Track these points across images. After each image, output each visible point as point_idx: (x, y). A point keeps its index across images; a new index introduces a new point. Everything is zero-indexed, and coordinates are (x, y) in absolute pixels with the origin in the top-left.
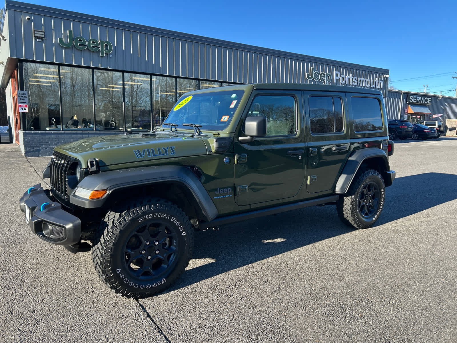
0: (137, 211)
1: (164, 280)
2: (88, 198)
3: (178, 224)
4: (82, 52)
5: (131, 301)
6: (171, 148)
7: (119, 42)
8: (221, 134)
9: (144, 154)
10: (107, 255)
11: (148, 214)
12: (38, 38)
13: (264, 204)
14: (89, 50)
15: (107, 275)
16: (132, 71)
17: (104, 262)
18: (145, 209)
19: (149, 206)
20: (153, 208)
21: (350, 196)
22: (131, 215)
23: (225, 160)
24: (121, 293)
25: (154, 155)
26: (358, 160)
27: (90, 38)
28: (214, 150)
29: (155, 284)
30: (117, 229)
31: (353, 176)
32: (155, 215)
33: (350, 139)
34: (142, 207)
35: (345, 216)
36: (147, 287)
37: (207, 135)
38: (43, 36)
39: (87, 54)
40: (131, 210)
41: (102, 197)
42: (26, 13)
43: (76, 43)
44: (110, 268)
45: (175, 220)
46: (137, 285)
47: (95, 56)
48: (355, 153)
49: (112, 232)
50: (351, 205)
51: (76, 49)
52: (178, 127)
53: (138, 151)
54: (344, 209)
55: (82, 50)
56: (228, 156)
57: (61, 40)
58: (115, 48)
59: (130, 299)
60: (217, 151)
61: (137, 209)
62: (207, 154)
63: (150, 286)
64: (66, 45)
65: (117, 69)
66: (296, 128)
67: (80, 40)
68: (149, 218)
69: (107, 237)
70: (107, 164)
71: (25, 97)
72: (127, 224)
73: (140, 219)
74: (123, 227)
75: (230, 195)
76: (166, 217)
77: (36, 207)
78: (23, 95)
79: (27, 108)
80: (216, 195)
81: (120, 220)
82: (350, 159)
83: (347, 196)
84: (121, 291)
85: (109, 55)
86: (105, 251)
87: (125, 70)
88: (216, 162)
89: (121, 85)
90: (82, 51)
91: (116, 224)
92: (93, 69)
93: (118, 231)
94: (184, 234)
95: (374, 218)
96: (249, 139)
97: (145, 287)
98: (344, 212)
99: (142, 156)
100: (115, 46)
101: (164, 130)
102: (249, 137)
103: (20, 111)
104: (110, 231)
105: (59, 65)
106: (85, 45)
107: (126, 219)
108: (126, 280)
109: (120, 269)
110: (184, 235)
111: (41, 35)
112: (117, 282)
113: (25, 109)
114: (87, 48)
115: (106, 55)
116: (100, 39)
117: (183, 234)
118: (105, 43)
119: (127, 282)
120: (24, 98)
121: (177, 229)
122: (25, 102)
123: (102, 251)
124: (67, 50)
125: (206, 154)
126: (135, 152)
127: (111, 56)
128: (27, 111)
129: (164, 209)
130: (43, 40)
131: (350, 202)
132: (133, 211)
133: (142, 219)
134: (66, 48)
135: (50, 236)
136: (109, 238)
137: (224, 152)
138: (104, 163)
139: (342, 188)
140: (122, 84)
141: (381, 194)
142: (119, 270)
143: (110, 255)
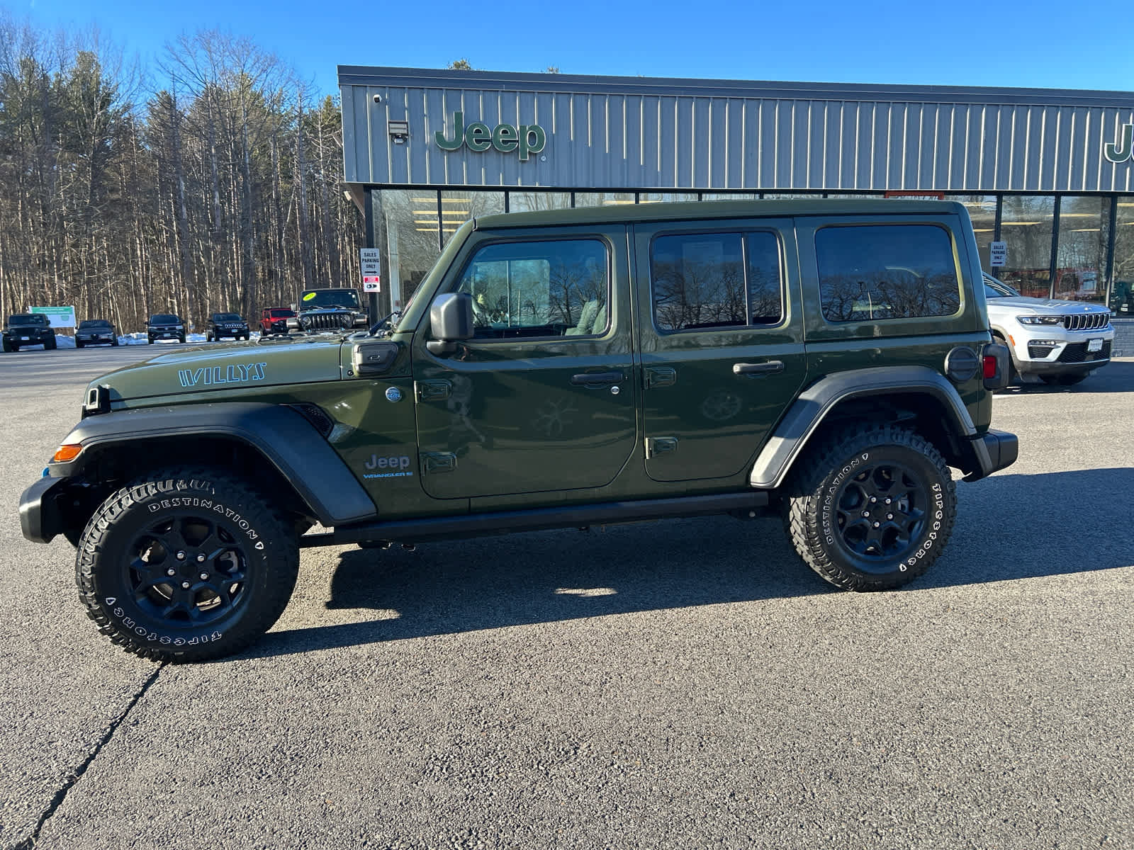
0: (146, 489)
1: (216, 635)
3: (244, 524)
4: (481, 157)
6: (258, 366)
7: (562, 125)
9: (197, 377)
10: (87, 567)
11: (170, 497)
12: (397, 137)
13: (508, 500)
14: (495, 150)
15: (90, 605)
18: (163, 488)
19: (173, 482)
20: (181, 487)
23: (389, 394)
24: (123, 645)
25: (217, 380)
26: (822, 402)
28: (356, 370)
29: (195, 640)
30: (103, 520)
31: (801, 443)
32: (187, 501)
33: (806, 342)
34: (158, 484)
36: (178, 643)
38: (405, 132)
39: (492, 159)
40: (135, 488)
41: (74, 457)
42: (374, 88)
43: (470, 138)
45: (235, 515)
46: (154, 635)
47: (510, 162)
48: (821, 380)
51: (470, 153)
53: (188, 371)
55: (481, 153)
56: (396, 385)
57: (439, 136)
58: (552, 138)
59: (143, 660)
61: (147, 485)
62: (341, 380)
63: (182, 641)
64: (449, 144)
65: (555, 185)
67: (478, 131)
68: (172, 506)
70: (123, 397)
71: (375, 261)
72: (124, 512)
73: (151, 507)
74: (115, 519)
75: (408, 473)
76: (213, 506)
78: (372, 258)
79: (378, 284)
80: (370, 472)
81: (112, 504)
82: (802, 396)
84: (121, 641)
85: (538, 156)
87: (577, 186)
88: (366, 397)
90: (483, 154)
92: (506, 190)
93: (106, 524)
94: (260, 546)
95: (901, 565)
97: (172, 641)
99: (191, 383)
100: (553, 135)
103: (366, 290)
105: (440, 189)
106: (489, 141)
108: (129, 622)
109: (115, 599)
110: (260, 548)
111: (400, 129)
112: (111, 623)
113: (375, 286)
114: (493, 146)
116: (520, 123)
117: (258, 546)
118: (530, 129)
119: (130, 625)
120: (373, 263)
121: (243, 534)
122: (375, 272)
124: (452, 155)
125: (339, 378)
126: (181, 373)
127: (543, 158)
128: (378, 289)
129: (207, 489)
130: (405, 140)
132: (139, 489)
133: (157, 506)
134: (449, 151)
137: (387, 376)
138: (118, 394)
139: (768, 473)
142: (112, 600)
143: (90, 569)
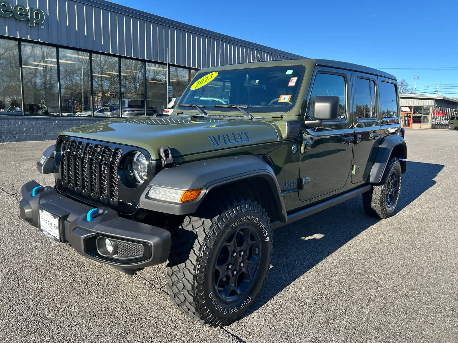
0: (230, 214)
1: (249, 299)
2: (178, 201)
3: (263, 228)
5: (218, 330)
6: (245, 133)
8: (284, 117)
9: (219, 140)
10: (201, 275)
11: (240, 218)
14: (15, 18)
15: (198, 302)
16: (69, 46)
17: (197, 286)
18: (236, 212)
19: (240, 207)
20: (243, 210)
21: (380, 185)
22: (224, 221)
23: (294, 148)
24: (210, 323)
25: (230, 142)
26: (389, 148)
27: (16, 4)
28: (285, 135)
29: (242, 305)
30: (211, 240)
31: (385, 164)
32: (246, 218)
33: (381, 125)
34: (234, 210)
35: (373, 206)
36: (236, 311)
37: (265, 118)
39: (13, 23)
40: (223, 214)
41: (196, 198)
44: (203, 293)
45: (261, 223)
46: (226, 310)
47: (23, 25)
48: (384, 141)
49: (206, 245)
50: (381, 195)
52: (205, 108)
53: (213, 137)
54: (373, 199)
56: (296, 144)
58: (47, 18)
59: (216, 329)
60: (288, 138)
61: (229, 212)
62: (278, 141)
63: (237, 309)
65: (50, 42)
66: (346, 112)
68: (240, 223)
69: (199, 252)
70: (182, 154)
72: (221, 232)
74: (217, 237)
75: (295, 190)
76: (254, 220)
77: (69, 215)
80: (284, 190)
81: (214, 228)
82: (380, 146)
83: (377, 186)
84: (210, 321)
85: (39, 26)
86: (198, 271)
87: (60, 44)
89: (56, 65)
90: (7, 19)
91: (209, 233)
92: (20, 40)
93: (212, 242)
94: (267, 240)
95: (394, 207)
96: (318, 123)
97: (233, 311)
98: (372, 202)
99: (218, 144)
100: (48, 16)
101: (182, 113)
102: (317, 120)
104: (204, 244)
107: (220, 226)
108: (217, 306)
109: (212, 293)
112: (208, 311)
115: (37, 25)
116: (29, 6)
119: (217, 308)
121: (262, 234)
123: (194, 272)
126: (210, 137)
127: (43, 27)
129: (253, 210)
131: (380, 192)
132: (226, 215)
133: (234, 224)
135: (114, 256)
136: (202, 253)
137: (292, 139)
138: (179, 153)
139: (377, 177)
140: (56, 63)
141: (399, 182)
143: (204, 276)
